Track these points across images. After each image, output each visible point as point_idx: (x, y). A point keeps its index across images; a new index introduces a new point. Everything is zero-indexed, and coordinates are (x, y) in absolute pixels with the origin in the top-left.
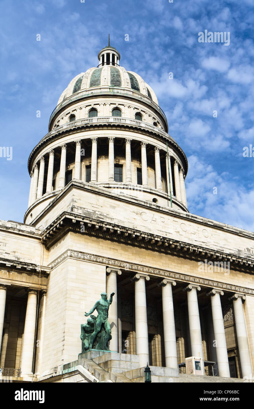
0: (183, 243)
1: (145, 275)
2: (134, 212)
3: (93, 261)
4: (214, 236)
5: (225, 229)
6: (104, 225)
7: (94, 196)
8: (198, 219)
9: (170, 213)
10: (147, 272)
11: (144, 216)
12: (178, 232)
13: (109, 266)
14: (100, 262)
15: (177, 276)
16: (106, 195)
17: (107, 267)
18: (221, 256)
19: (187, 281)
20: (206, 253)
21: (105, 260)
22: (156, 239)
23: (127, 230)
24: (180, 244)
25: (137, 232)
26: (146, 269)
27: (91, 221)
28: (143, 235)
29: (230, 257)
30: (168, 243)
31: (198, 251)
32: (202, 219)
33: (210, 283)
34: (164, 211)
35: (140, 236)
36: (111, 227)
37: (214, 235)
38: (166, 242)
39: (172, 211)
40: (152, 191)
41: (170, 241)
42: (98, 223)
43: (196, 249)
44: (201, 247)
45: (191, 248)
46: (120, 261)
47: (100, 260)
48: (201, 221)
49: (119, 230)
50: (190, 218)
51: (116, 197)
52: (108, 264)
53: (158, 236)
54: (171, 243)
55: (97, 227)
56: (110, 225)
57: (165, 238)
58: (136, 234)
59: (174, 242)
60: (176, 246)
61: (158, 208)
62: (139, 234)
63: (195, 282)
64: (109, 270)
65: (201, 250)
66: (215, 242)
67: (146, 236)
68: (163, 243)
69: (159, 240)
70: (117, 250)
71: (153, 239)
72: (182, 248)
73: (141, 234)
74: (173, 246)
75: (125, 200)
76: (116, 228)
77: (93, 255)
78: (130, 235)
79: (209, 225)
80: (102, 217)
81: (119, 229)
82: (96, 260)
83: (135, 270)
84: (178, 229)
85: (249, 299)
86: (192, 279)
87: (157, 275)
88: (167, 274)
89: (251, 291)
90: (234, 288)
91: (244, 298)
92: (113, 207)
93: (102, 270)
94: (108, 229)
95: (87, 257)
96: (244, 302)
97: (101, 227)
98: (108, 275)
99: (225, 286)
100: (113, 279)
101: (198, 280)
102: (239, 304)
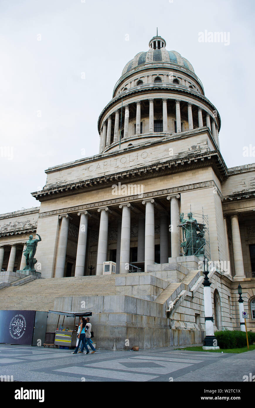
0: (108, 176)
1: (84, 211)
2: (84, 169)
3: (51, 215)
5: (164, 141)
6: (52, 191)
8: (135, 147)
9: (110, 156)
10: (85, 209)
11: (90, 169)
13: (60, 214)
14: (55, 214)
15: (109, 202)
16: (64, 168)
17: (59, 215)
18: (146, 170)
19: (118, 203)
20: (130, 175)
21: (58, 212)
22: (87, 183)
23: (66, 187)
24: (106, 178)
25: (72, 185)
26: (85, 207)
27: (44, 192)
28: (77, 185)
29: (155, 167)
30: (96, 182)
31: (122, 176)
32: (139, 145)
34: (105, 157)
35: (75, 186)
36: (56, 190)
37: (154, 152)
38: (94, 182)
39: (111, 153)
40: (126, 140)
41: (97, 179)
42: (49, 191)
43: (120, 175)
45: (115, 176)
46: (67, 208)
47: (55, 212)
48: (139, 147)
50: (128, 150)
51: (71, 166)
52: (60, 213)
53: (87, 181)
54: (98, 180)
56: (56, 189)
57: (93, 179)
58: (72, 186)
59: (100, 179)
60: (103, 181)
61: (100, 157)
62: (74, 186)
63: (125, 201)
64: (60, 217)
67: (79, 185)
68: (93, 183)
69: (89, 182)
71: (85, 184)
72: (108, 180)
73: (76, 185)
74: (101, 182)
75: (76, 165)
76: (59, 189)
77: (51, 211)
78: (69, 189)
79: (147, 146)
80: (60, 184)
81: (61, 189)
82: (53, 213)
83: (77, 210)
84: (117, 165)
85: (183, 196)
86: (122, 200)
87: (92, 208)
88: (101, 204)
89: (187, 188)
90: (165, 192)
91: (178, 196)
92: (70, 173)
93: (56, 218)
94: (55, 192)
95: (48, 214)
96: (179, 200)
97: (51, 193)
98: (60, 221)
99: (156, 194)
100: (64, 221)
101: (127, 199)
102: (173, 203)
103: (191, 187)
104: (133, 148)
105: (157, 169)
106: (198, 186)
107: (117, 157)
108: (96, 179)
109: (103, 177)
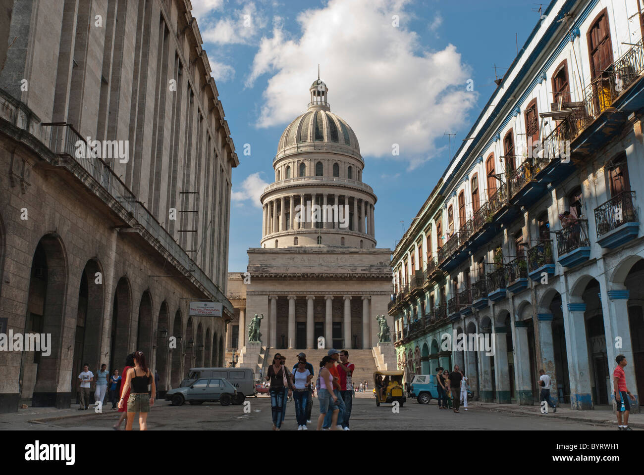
0: (317, 273)
1: (295, 296)
2: (288, 259)
3: (261, 295)
4: (350, 260)
5: (360, 253)
7: (261, 255)
8: (337, 251)
11: (295, 259)
12: (321, 264)
15: (316, 293)
17: (269, 296)
19: (323, 295)
20: (336, 276)
21: (267, 293)
22: (298, 275)
24: (315, 274)
26: (294, 293)
28: (289, 275)
29: (356, 275)
33: (342, 293)
38: (305, 276)
43: (328, 275)
44: (331, 273)
45: (324, 275)
46: (277, 291)
47: (264, 293)
48: (339, 252)
49: (273, 275)
50: (330, 252)
52: (269, 294)
53: (299, 273)
54: (309, 275)
55: (260, 276)
57: (304, 273)
58: (284, 275)
59: (311, 274)
60: (313, 276)
63: (330, 295)
64: (270, 298)
65: (332, 275)
66: (350, 264)
67: (291, 275)
69: (300, 275)
70: (275, 285)
71: (296, 276)
72: (317, 276)
73: (287, 274)
74: (311, 276)
75: (280, 252)
76: (271, 275)
77: (260, 291)
79: (346, 252)
82: (262, 293)
83: (287, 295)
84: (321, 262)
85: (373, 299)
86: (327, 293)
87: (301, 295)
88: (308, 293)
89: (375, 293)
90: (361, 293)
91: (370, 298)
92: (274, 259)
93: (266, 298)
94: (266, 276)
95: (257, 293)
96: (370, 301)
97: (262, 276)
98: (270, 301)
99: (353, 293)
100: (273, 302)
101: (331, 293)
102: (365, 303)
103: (379, 293)
104: (335, 252)
105: (357, 276)
106: (383, 293)
107: (320, 256)
108: (308, 274)
109: (313, 273)
